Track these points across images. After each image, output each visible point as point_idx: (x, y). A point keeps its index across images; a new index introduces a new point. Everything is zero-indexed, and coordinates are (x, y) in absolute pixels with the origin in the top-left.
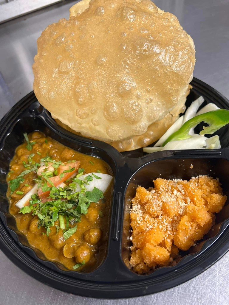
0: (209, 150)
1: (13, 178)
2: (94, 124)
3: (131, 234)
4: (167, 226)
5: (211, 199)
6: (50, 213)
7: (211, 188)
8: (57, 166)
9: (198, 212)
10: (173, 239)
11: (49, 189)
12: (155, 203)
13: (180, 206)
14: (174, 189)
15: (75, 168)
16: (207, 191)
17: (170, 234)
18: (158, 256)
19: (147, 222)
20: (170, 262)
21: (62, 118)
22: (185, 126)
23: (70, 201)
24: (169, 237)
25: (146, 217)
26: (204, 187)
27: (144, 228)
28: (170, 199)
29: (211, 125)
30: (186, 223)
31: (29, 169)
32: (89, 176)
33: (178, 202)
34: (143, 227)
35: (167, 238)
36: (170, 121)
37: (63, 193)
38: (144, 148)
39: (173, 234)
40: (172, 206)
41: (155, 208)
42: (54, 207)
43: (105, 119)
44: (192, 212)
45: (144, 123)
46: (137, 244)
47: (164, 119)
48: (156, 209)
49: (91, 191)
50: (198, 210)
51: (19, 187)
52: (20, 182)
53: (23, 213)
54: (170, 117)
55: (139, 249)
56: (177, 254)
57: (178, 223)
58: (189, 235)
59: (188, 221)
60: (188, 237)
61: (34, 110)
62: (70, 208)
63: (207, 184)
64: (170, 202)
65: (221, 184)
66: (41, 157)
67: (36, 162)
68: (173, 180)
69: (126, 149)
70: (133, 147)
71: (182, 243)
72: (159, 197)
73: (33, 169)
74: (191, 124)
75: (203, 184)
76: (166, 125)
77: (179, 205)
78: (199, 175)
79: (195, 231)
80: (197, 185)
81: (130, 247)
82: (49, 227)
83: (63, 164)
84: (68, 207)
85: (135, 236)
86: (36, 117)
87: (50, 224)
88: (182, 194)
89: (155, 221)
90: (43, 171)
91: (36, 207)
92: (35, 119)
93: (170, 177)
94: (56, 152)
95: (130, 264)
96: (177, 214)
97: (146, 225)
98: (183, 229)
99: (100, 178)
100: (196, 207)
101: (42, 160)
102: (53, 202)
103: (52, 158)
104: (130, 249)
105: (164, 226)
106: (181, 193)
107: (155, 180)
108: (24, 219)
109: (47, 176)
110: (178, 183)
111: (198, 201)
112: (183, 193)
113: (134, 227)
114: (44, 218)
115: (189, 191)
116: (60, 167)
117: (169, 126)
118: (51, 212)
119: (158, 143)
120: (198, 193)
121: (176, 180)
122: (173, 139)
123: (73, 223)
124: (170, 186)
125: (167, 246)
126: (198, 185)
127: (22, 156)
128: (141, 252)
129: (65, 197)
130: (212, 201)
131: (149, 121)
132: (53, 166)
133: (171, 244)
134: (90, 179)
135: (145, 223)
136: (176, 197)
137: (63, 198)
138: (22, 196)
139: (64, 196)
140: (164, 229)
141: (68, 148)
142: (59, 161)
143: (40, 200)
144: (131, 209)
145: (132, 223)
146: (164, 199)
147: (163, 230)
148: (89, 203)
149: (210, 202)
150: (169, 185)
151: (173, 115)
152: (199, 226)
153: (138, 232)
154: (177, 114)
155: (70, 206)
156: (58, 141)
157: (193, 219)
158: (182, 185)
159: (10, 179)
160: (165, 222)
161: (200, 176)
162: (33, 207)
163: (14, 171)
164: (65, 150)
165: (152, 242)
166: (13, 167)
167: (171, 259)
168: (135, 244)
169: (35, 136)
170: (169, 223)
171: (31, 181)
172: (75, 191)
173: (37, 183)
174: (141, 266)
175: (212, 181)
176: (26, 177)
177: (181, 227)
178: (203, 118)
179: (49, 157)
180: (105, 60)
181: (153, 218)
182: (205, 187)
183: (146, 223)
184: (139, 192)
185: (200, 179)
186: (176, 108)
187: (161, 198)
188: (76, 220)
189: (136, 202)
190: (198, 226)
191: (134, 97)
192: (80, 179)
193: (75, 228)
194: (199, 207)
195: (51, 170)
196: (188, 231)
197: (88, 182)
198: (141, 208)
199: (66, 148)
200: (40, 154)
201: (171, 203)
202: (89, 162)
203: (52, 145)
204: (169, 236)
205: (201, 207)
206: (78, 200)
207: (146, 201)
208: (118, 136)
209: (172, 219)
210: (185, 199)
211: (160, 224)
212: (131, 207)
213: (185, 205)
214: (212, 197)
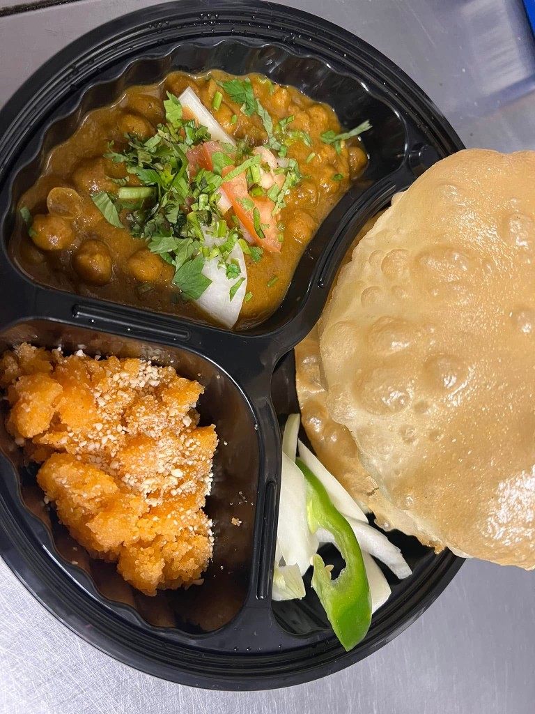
0: (270, 571)
1: (255, 89)
2: (365, 292)
3: (90, 354)
4: (100, 441)
5: (151, 556)
6: (158, 165)
7: (180, 561)
8: (272, 195)
9: (121, 520)
10: (67, 453)
11: (216, 168)
12: (156, 420)
13: (144, 479)
14: (188, 471)
15: (263, 239)
16: (174, 551)
17: (78, 446)
18: (28, 410)
19: (114, 397)
20: (13, 439)
21: (391, 217)
22: (342, 522)
23: (183, 219)
24: (71, 441)
25: (126, 396)
26: (184, 545)
27: (101, 387)
28: (162, 459)
29: (334, 586)
30: (98, 486)
31: (273, 131)
32: (240, 271)
33: (154, 477)
34: (104, 384)
35: (71, 438)
36: (359, 486)
37: (204, 202)
38: (299, 415)
39: (77, 454)
40: (144, 459)
41: (144, 419)
42: (172, 177)
43: (375, 319)
44: (123, 505)
45: (355, 416)
46: (64, 366)
47: (363, 474)
48: (142, 420)
49: (202, 271)
50: (125, 521)
51: (232, 101)
52: (244, 105)
53: (165, 102)
54: (367, 488)
55: (51, 368)
56: (32, 457)
57: (102, 468)
58: (70, 491)
59: (103, 494)
60: (66, 486)
61: (420, 154)
62: (168, 216)
63: (190, 554)
64: (155, 456)
65: (186, 588)
66: (299, 162)
67: (289, 149)
68: (212, 475)
69: (300, 372)
70: (304, 391)
71: (53, 471)
72: (171, 433)
73: (273, 141)
74: (342, 535)
75: (191, 545)
76: (347, 476)
77: (147, 478)
78: (215, 538)
79: (78, 505)
80: (191, 528)
81: (60, 349)
82: (125, 158)
83: (277, 210)
84: (170, 212)
85: (85, 363)
86: (402, 158)
87: (133, 163)
88: (172, 489)
89: (115, 415)
90: (265, 160)
91: (177, 133)
92: (399, 156)
93: (219, 469)
94: (309, 199)
95: (22, 343)
96: (125, 469)
97: (107, 393)
98: (84, 479)
99: (232, 296)
100: (136, 517)
101: (293, 164)
102: (185, 176)
103: (297, 186)
104: (57, 348)
105: (101, 434)
106: (174, 487)
107: (215, 430)
108: (153, 104)
109: (250, 167)
110: (200, 484)
111: (151, 523)
112: (174, 493)
113: (106, 365)
114: (147, 149)
115: (176, 505)
116: (270, 204)
117: (345, 484)
118: (161, 168)
119: (305, 451)
120: (170, 527)
121: (209, 480)
122: (311, 489)
123: (130, 218)
124: (195, 462)
125: (51, 434)
126: (190, 532)
127: (308, 117)
128: (44, 372)
129: (194, 207)
130: (147, 558)
131: (358, 431)
132: (273, 186)
133: (57, 445)
134: (231, 272)
135: (113, 391)
136: (168, 474)
137: (193, 201)
138: (209, 105)
139: (197, 204)
140: (92, 435)
141: (317, 229)
142: (286, 204)
143: (193, 147)
144: (150, 362)
145: (117, 359)
146: (165, 443)
147: (89, 430)
148: (173, 262)
149: (145, 554)
150: (198, 461)
151: (371, 497)
152: (89, 517)
153: (93, 373)
154: (373, 508)
155: (173, 217)
156: (336, 207)
157: (107, 505)
158: (194, 492)
159: (253, 83)
160: (109, 440)
161: (212, 540)
162: (179, 129)
163: (275, 94)
164: (313, 222)
165: (64, 401)
166: (284, 91)
167: (21, 442)
168: (66, 361)
169: (357, 156)
170: (105, 447)
171: (244, 131)
172: (207, 232)
173: (237, 146)
174: (13, 368)
175: (197, 567)
176: (257, 121)
177: (90, 473)
178: (354, 569)
179: (298, 180)
180: (525, 331)
181: (122, 411)
182: (184, 547)
183: (113, 394)
184: (188, 387)
185: (206, 539)
186: (389, 506)
187: (168, 437)
188: (137, 227)
189: (166, 377)
190: (89, 514)
191: (421, 398)
192: (234, 249)
193: (118, 222)
194: (136, 525)
195: (265, 181)
196: (79, 489)
197: (224, 266)
198: (150, 386)
199: (317, 225)
200: (309, 161)
201: (152, 459)
202: (275, 276)
203: (328, 190)
204: (74, 442)
205: (135, 529)
206: (183, 238)
207: (164, 399)
208: (330, 348)
209: (116, 456)
210: (160, 494)
211: (107, 426)
212: (154, 364)
213: (145, 492)
214: (156, 559)
